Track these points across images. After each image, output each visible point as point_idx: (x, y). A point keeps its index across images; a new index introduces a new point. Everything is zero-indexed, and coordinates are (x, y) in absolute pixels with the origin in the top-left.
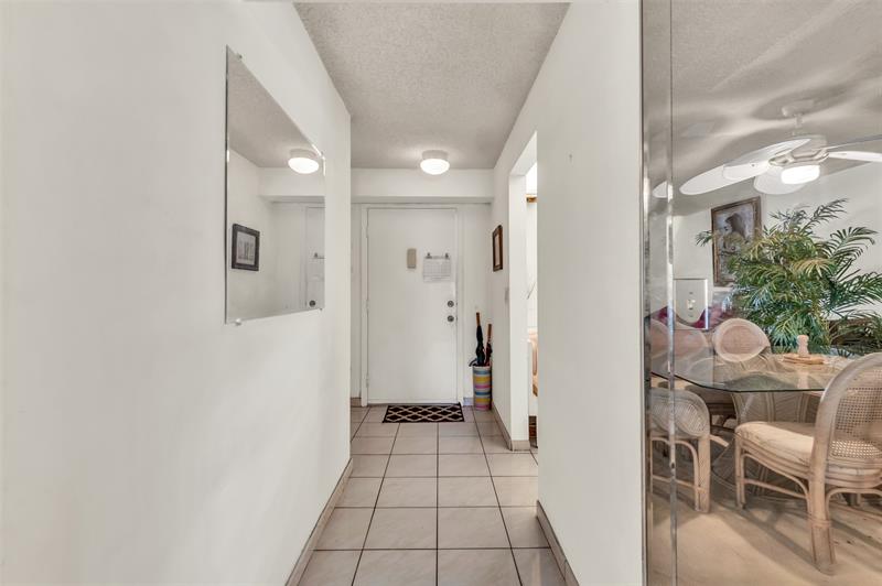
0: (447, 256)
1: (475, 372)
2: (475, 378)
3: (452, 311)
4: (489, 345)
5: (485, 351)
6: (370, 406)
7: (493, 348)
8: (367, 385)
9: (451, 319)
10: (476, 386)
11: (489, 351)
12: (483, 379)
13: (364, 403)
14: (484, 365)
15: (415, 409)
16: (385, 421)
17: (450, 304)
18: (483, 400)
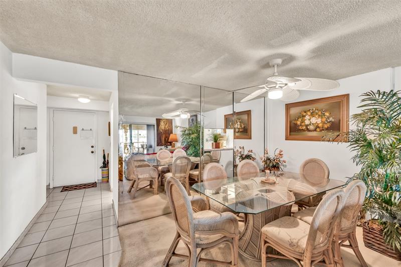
0: (91, 130)
1: (102, 170)
2: (102, 173)
3: (93, 149)
4: (108, 161)
5: (106, 163)
6: (54, 188)
7: (109, 161)
8: (53, 180)
9: (92, 152)
10: (102, 175)
11: (108, 163)
12: (105, 172)
13: (51, 187)
14: (105, 167)
15: (76, 186)
16: (62, 191)
17: (92, 147)
18: (105, 179)
